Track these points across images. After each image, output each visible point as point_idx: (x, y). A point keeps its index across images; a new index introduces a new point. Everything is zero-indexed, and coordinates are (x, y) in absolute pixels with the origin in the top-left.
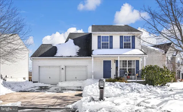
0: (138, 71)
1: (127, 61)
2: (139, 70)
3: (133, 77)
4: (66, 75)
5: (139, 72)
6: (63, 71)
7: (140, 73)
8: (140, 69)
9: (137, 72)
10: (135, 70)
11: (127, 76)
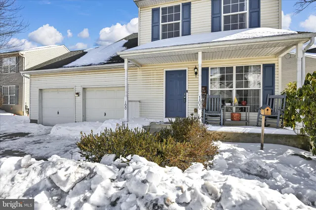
0: (272, 97)
1: (232, 68)
2: (273, 93)
3: (253, 116)
4: (87, 106)
5: (276, 101)
6: (80, 99)
7: (278, 103)
8: (279, 90)
9: (269, 102)
10: (258, 95)
11: (232, 114)
